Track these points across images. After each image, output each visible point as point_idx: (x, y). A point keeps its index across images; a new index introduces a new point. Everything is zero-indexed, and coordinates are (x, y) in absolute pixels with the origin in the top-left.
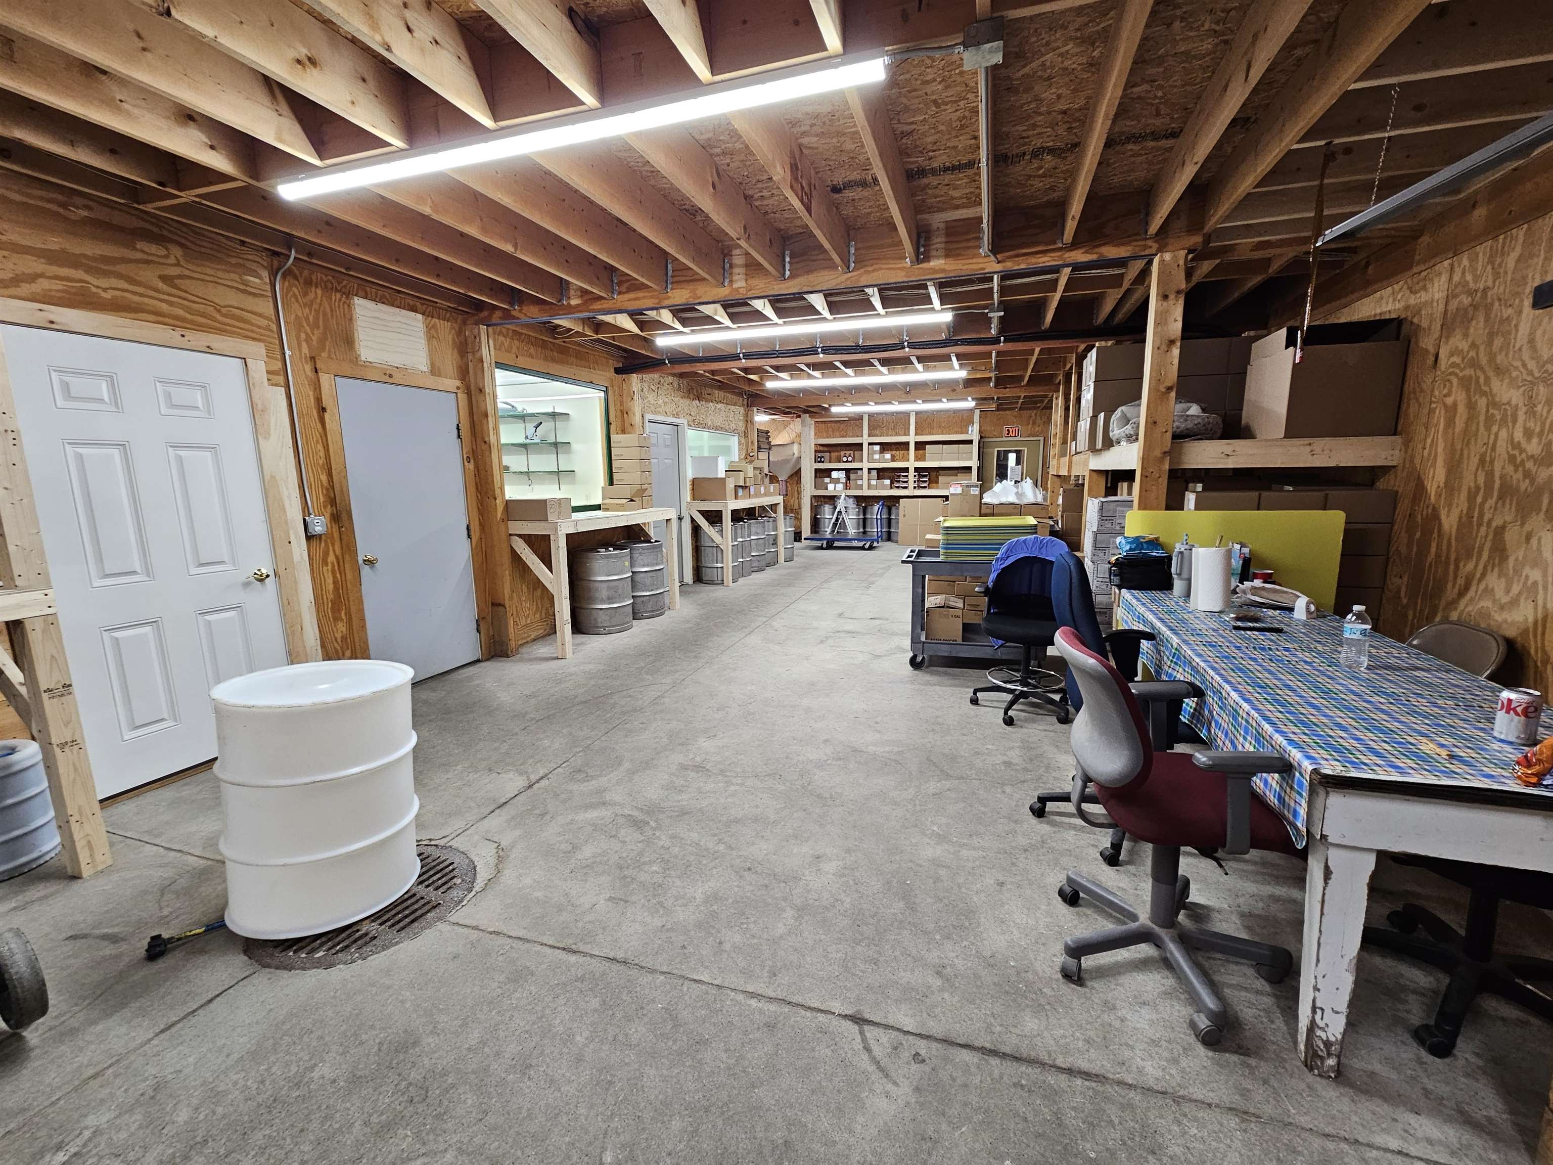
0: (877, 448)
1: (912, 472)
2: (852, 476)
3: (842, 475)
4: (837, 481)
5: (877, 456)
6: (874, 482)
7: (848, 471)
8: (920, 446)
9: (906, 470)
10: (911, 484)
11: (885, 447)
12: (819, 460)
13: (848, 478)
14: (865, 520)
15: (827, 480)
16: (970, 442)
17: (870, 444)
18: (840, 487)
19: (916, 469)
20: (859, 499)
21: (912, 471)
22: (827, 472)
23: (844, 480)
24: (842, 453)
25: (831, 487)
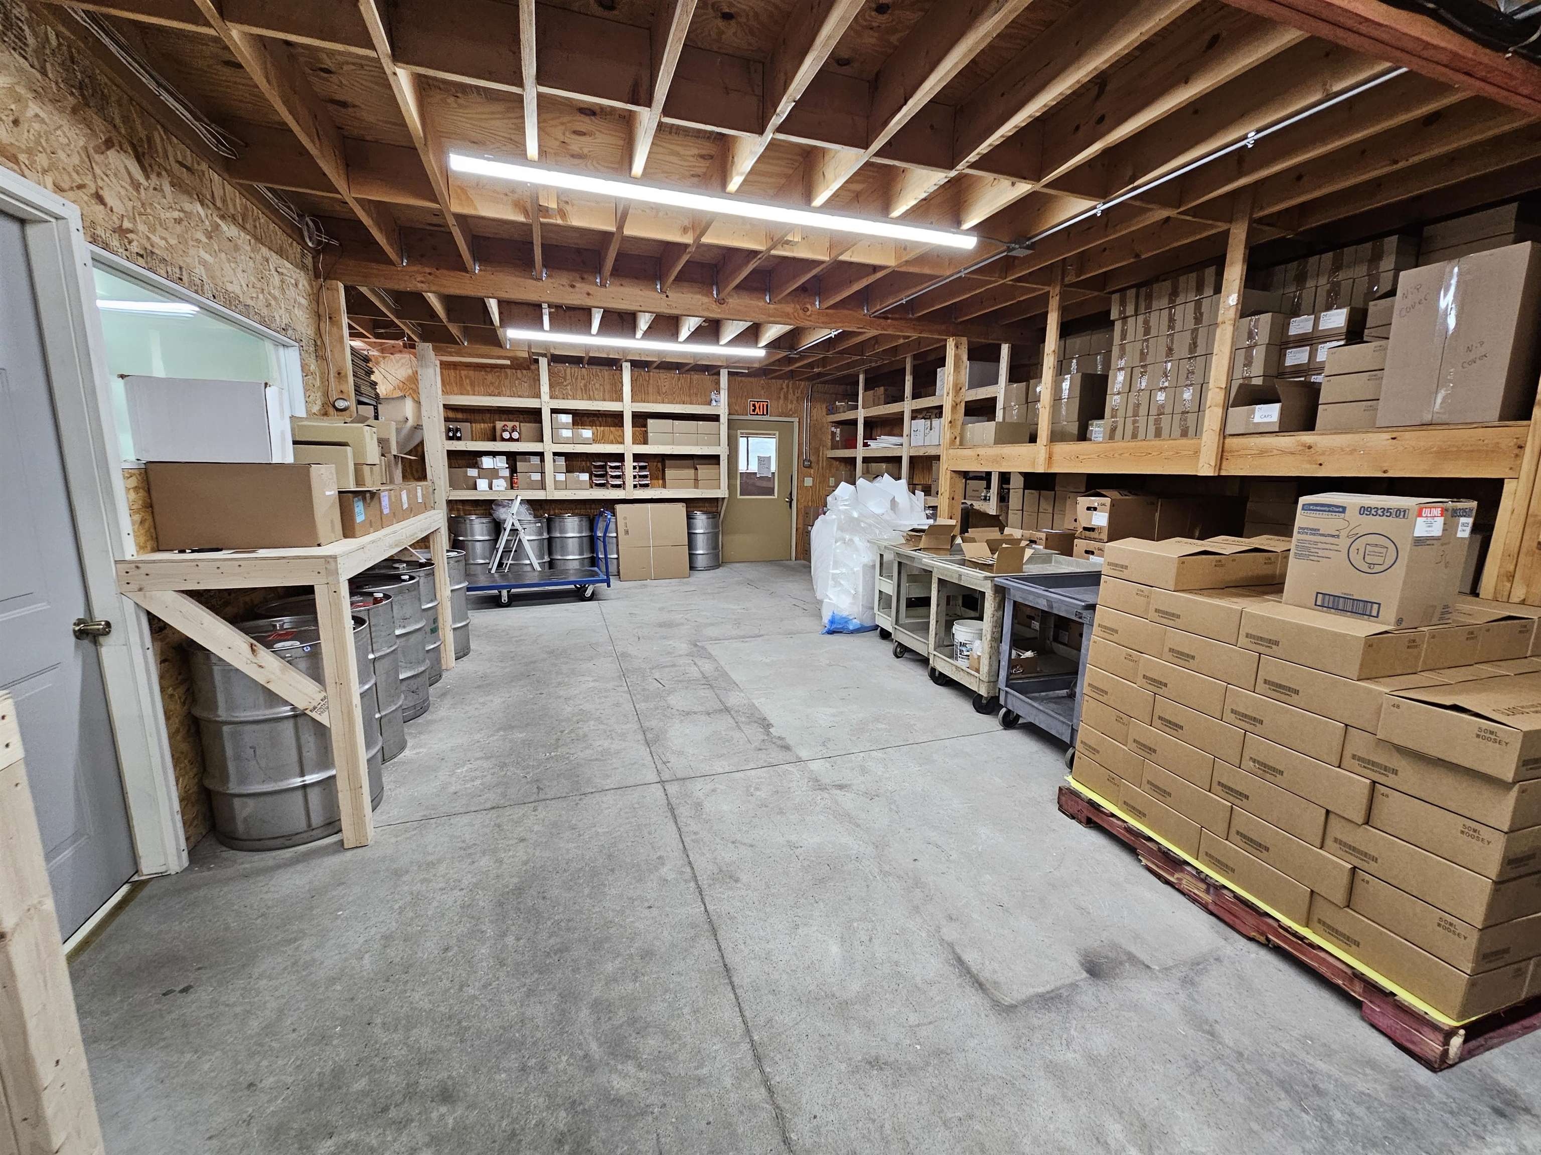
0: (567, 419)
1: (629, 463)
2: (520, 466)
3: (501, 463)
4: (493, 474)
5: (567, 433)
6: (561, 477)
7: (512, 458)
8: (640, 419)
9: (620, 457)
10: (630, 481)
11: (581, 418)
12: (452, 435)
13: (513, 470)
14: (550, 540)
15: (472, 472)
16: (716, 418)
17: (554, 411)
18: (500, 484)
19: (637, 457)
20: (535, 506)
21: (629, 459)
22: (472, 459)
23: (507, 473)
24: (499, 425)
25: (482, 484)
